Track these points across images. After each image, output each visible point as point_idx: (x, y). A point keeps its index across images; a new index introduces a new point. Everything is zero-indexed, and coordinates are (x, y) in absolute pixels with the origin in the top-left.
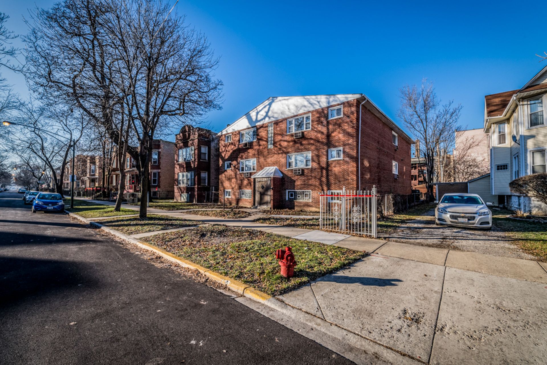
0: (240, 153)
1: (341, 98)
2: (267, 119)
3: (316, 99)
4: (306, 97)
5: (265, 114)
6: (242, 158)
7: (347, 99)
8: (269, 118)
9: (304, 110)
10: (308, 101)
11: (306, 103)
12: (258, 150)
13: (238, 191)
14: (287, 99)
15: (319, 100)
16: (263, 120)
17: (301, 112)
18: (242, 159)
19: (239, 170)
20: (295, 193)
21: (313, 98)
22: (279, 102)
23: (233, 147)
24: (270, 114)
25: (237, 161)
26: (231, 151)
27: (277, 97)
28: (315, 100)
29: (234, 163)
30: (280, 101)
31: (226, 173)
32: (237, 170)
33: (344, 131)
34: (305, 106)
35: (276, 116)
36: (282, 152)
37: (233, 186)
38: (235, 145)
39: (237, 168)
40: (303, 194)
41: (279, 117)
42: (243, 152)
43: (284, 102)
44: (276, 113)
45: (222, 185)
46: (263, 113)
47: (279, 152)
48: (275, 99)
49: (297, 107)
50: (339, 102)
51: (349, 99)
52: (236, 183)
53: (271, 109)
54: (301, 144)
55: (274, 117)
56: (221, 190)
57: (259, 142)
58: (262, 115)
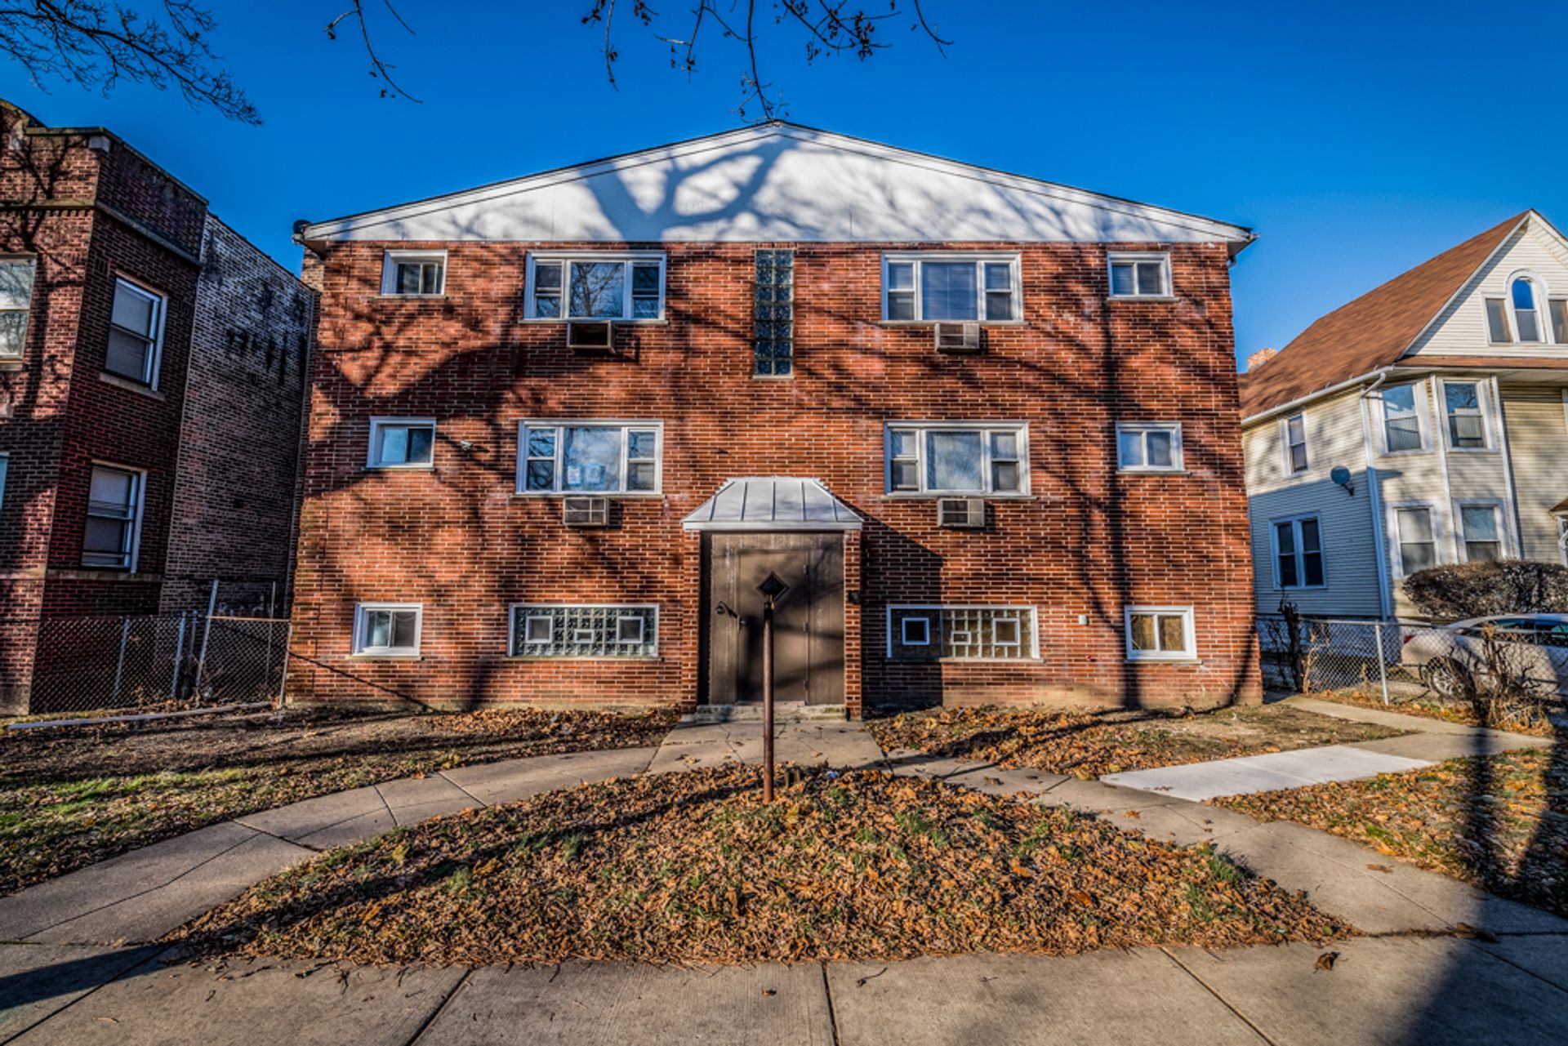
0: (519, 373)
1: (1163, 222)
2: (746, 221)
3: (1045, 199)
4: (991, 176)
5: (728, 194)
6: (537, 406)
7: (1188, 234)
8: (763, 219)
9: (986, 231)
10: (1001, 195)
11: (990, 201)
12: (677, 375)
13: (495, 609)
14: (880, 158)
15: (1058, 204)
16: (721, 224)
17: (964, 232)
18: (537, 414)
19: (509, 476)
20: (934, 624)
21: (1025, 190)
22: (832, 160)
23: (454, 328)
24: (767, 197)
25: (490, 422)
26: (437, 356)
27: (815, 130)
28: (1041, 203)
29: (466, 430)
30: (836, 151)
31: (370, 489)
32: (490, 477)
33: (1182, 357)
34: (987, 214)
35: (806, 216)
36: (852, 404)
37: (445, 575)
38: (474, 323)
39: (491, 466)
40: (987, 623)
41: (830, 229)
42: (555, 375)
43: (861, 163)
44: (807, 204)
45: (328, 570)
46: (718, 185)
47: (836, 404)
48: (802, 135)
49: (940, 205)
50: (1152, 239)
51: (1198, 238)
52: (475, 558)
53: (776, 176)
54: (971, 381)
55: (794, 224)
56: (307, 607)
57: (681, 334)
58: (713, 195)
